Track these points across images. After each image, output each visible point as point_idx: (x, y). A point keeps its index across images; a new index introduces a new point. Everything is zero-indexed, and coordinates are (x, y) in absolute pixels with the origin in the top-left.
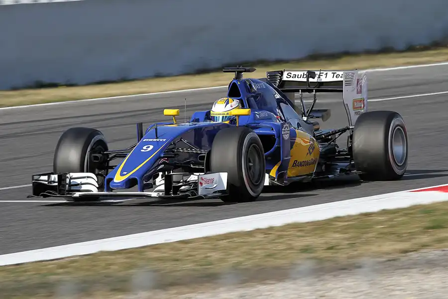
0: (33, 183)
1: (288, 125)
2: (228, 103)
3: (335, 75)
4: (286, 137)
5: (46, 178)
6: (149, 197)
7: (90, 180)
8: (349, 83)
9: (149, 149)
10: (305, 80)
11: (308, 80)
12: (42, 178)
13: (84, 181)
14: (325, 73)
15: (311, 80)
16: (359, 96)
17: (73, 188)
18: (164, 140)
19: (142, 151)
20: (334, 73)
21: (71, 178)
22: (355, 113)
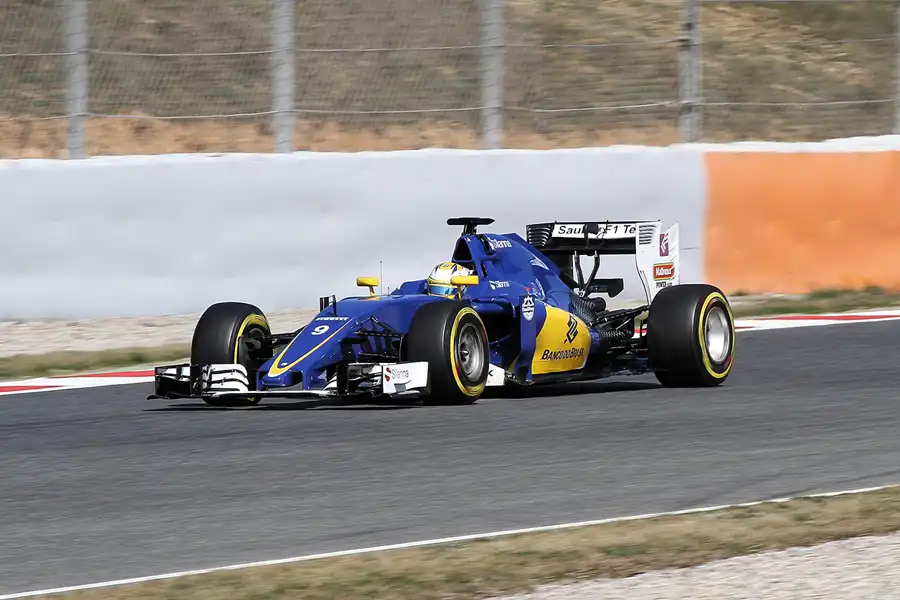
0: (157, 378)
1: (531, 299)
2: (455, 270)
3: (629, 228)
4: (529, 316)
5: (174, 371)
6: (317, 396)
7: (236, 375)
8: (646, 240)
9: (323, 331)
10: (582, 236)
11: (586, 236)
12: (169, 371)
13: (228, 376)
14: (615, 225)
15: (591, 236)
16: (665, 260)
17: (213, 386)
18: (346, 319)
19: (313, 333)
20: (627, 227)
21: (213, 373)
22: (657, 284)
